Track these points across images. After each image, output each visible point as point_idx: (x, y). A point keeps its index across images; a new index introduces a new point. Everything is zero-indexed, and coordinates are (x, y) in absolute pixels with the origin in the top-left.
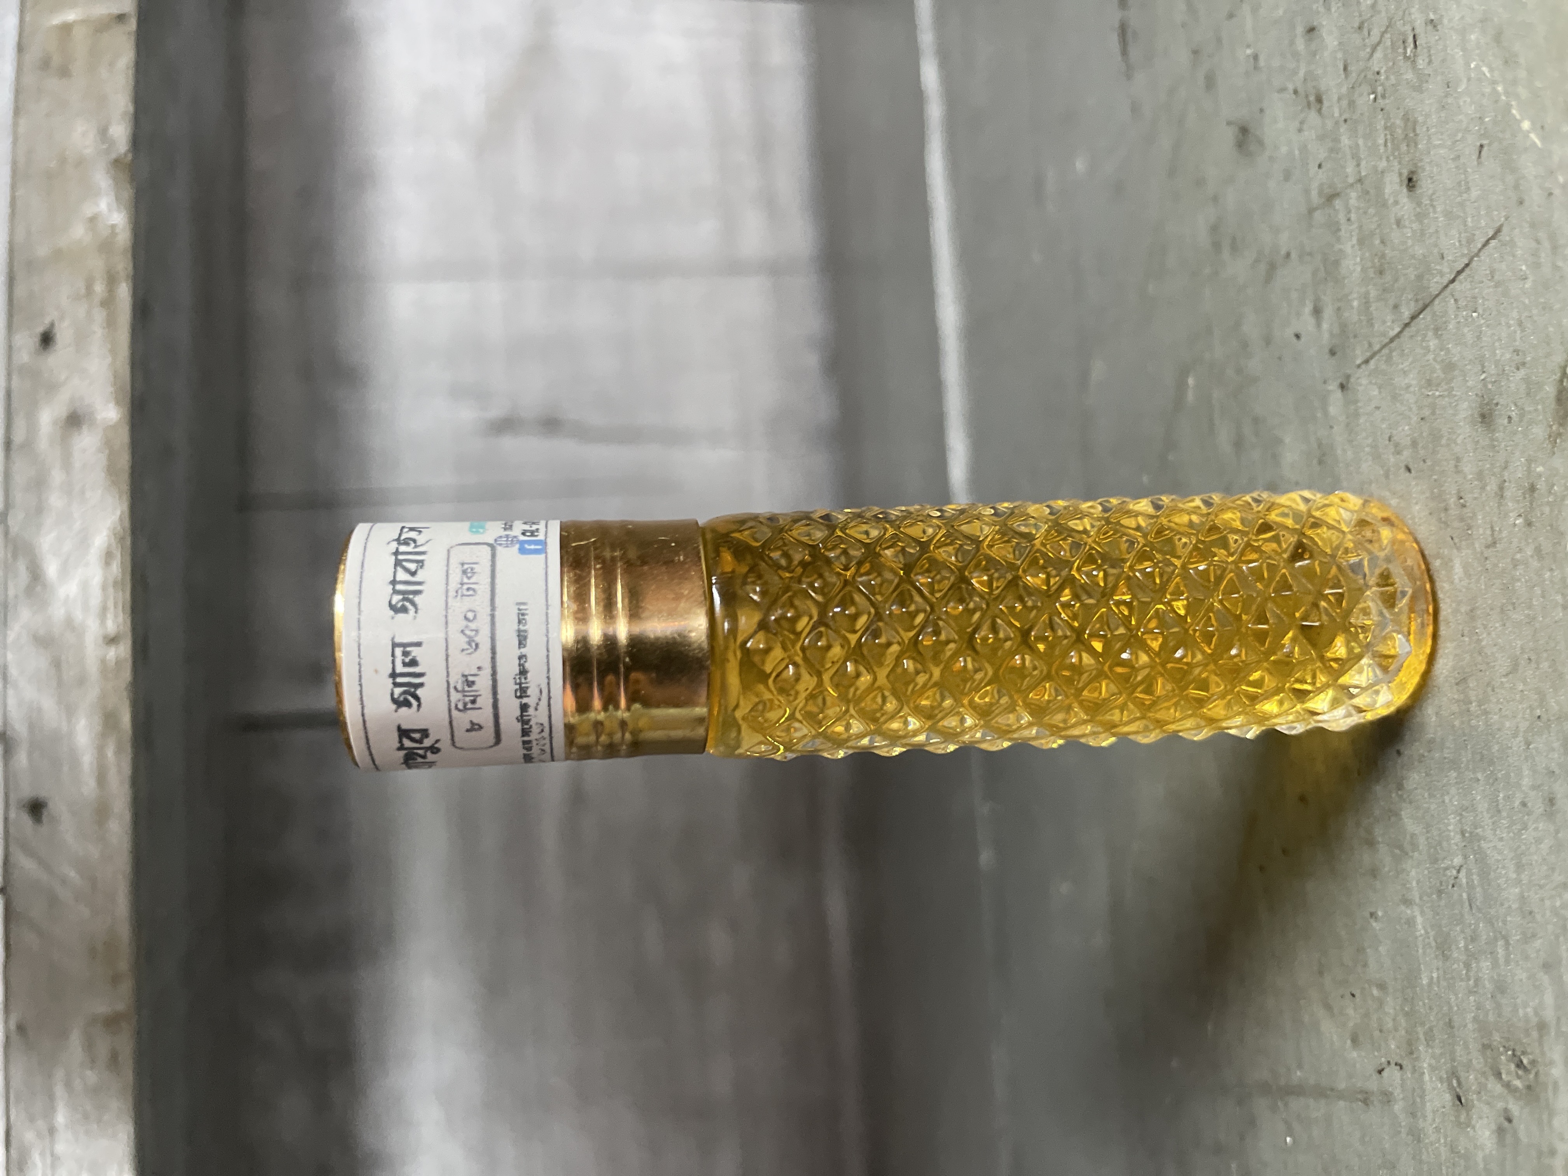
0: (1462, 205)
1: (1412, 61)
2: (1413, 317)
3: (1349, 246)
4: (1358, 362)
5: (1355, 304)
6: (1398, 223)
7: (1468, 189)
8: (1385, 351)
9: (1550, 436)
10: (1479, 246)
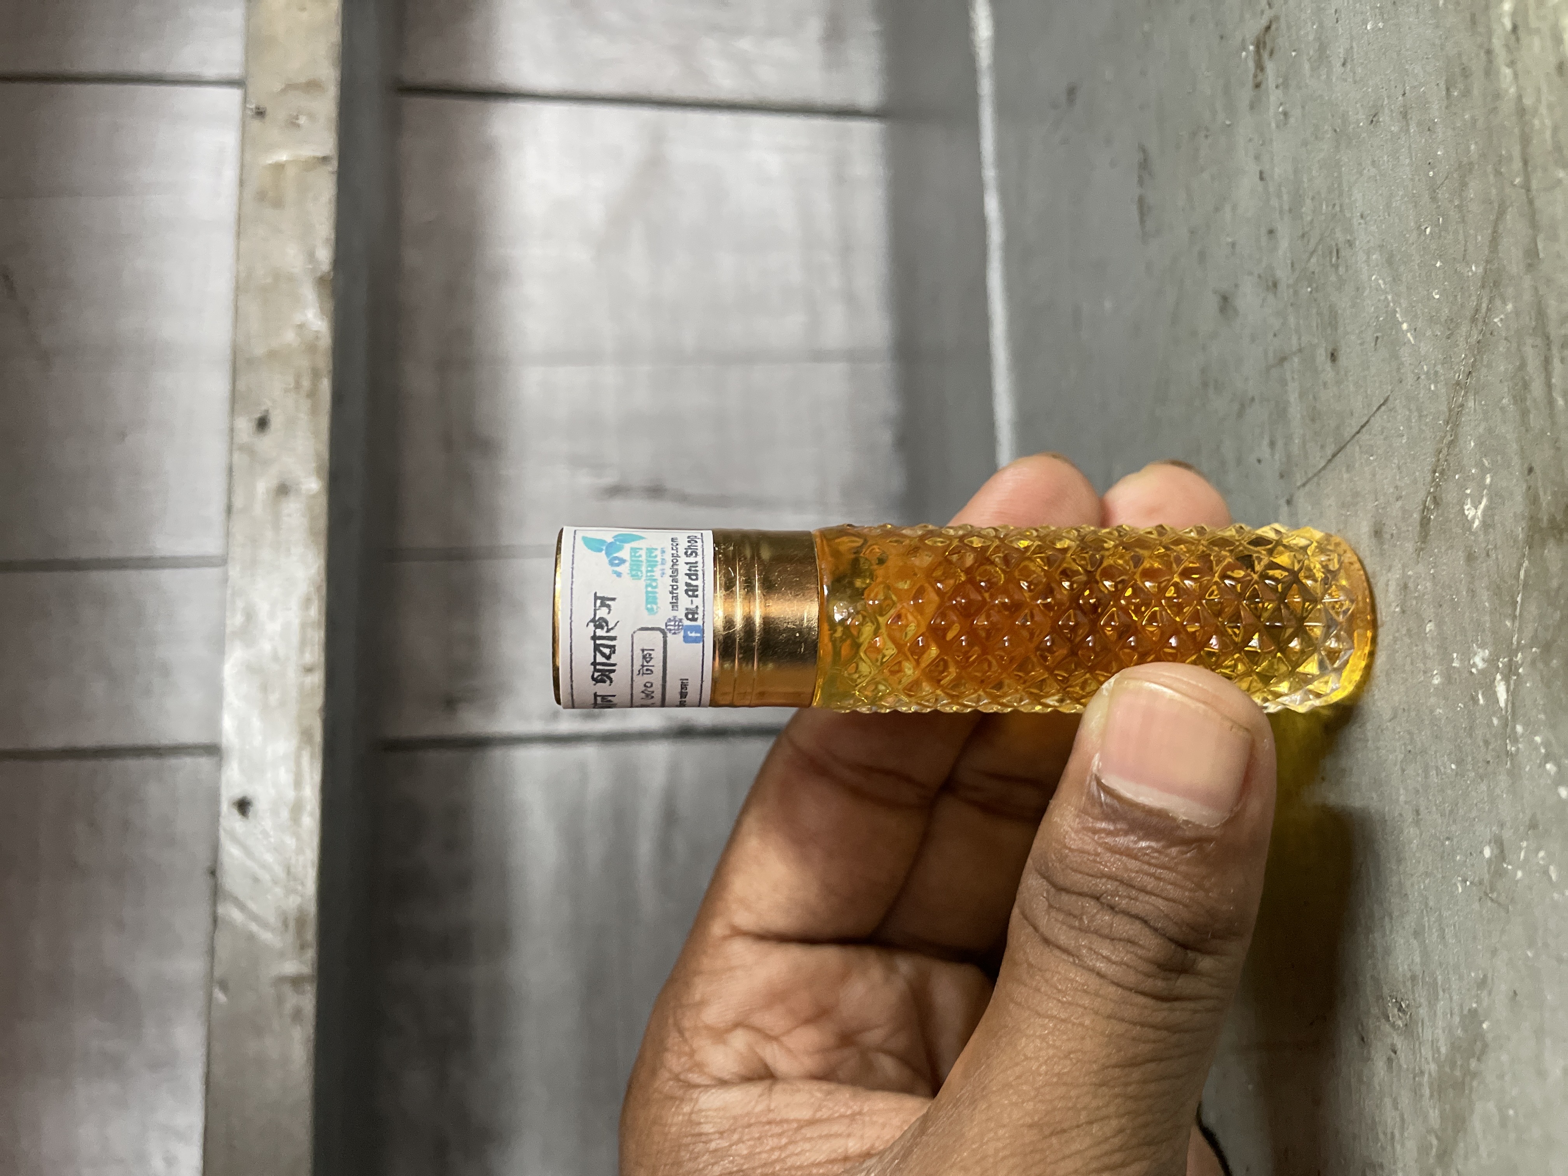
0: (1365, 377)
1: (1336, 267)
2: (1334, 456)
3: (1293, 397)
4: (1299, 484)
5: (1297, 441)
6: (1325, 384)
7: (1368, 367)
8: (1316, 479)
9: (1416, 550)
10: (1375, 409)
